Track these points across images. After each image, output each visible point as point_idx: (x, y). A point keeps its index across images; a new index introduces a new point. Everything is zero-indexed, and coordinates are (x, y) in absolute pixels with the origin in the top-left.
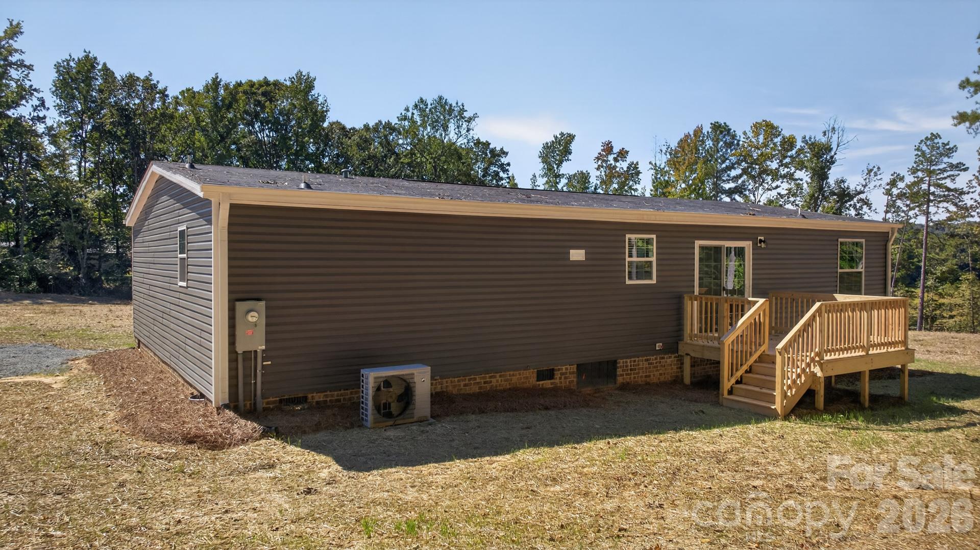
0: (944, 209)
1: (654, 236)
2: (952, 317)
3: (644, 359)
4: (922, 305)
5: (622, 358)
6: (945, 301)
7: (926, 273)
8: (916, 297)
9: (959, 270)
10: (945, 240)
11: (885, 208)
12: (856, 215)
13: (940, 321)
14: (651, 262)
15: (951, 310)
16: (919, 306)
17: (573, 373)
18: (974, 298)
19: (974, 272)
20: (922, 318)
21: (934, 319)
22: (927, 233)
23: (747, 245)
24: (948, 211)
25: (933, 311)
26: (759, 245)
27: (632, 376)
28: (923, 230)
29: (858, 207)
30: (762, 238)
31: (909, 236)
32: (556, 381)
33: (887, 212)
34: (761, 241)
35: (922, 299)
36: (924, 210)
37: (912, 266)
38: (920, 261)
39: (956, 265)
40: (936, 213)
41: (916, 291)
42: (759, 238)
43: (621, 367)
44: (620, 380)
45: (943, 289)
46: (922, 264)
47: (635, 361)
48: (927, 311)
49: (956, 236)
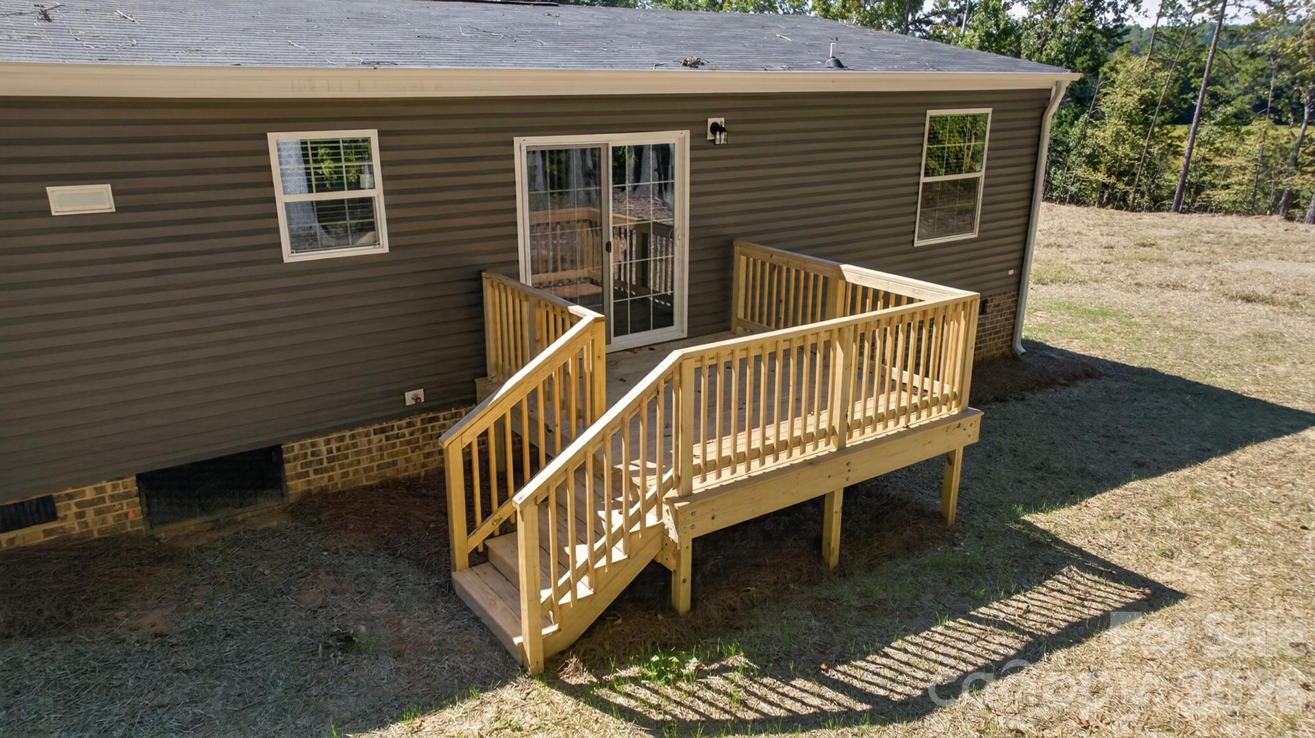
0: (1249, 10)
1: (372, 134)
2: (1227, 187)
3: (371, 430)
4: (1186, 167)
5: (297, 438)
6: (1223, 162)
7: (1201, 114)
8: (1181, 155)
9: (1251, 112)
10: (1240, 62)
11: (1160, 8)
12: (1115, 21)
13: (1208, 192)
14: (367, 203)
15: (1226, 177)
16: (1182, 169)
17: (127, 496)
18: (1263, 157)
19: (1272, 116)
20: (1183, 186)
21: (1199, 189)
22: (1215, 51)
23: (678, 140)
24: (1255, 13)
25: (1201, 176)
26: (710, 137)
27: (338, 472)
28: (1210, 46)
29: (1119, 7)
30: (720, 121)
31: (1186, 56)
32: (66, 524)
33: (1160, 15)
34: (716, 128)
35: (1189, 158)
36: (1217, 13)
37: (1185, 104)
38: (1195, 98)
39: (1249, 103)
40: (1236, 16)
41: (1182, 145)
42: (711, 121)
43: (296, 458)
44: (296, 486)
45: (1222, 142)
46: (1198, 103)
47: (342, 439)
48: (1192, 177)
49: (1259, 55)
